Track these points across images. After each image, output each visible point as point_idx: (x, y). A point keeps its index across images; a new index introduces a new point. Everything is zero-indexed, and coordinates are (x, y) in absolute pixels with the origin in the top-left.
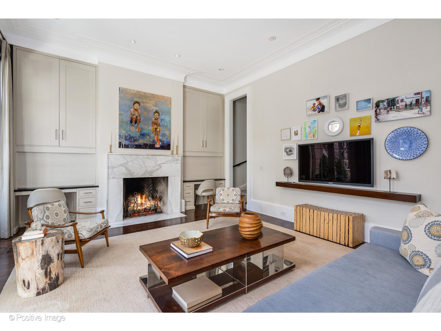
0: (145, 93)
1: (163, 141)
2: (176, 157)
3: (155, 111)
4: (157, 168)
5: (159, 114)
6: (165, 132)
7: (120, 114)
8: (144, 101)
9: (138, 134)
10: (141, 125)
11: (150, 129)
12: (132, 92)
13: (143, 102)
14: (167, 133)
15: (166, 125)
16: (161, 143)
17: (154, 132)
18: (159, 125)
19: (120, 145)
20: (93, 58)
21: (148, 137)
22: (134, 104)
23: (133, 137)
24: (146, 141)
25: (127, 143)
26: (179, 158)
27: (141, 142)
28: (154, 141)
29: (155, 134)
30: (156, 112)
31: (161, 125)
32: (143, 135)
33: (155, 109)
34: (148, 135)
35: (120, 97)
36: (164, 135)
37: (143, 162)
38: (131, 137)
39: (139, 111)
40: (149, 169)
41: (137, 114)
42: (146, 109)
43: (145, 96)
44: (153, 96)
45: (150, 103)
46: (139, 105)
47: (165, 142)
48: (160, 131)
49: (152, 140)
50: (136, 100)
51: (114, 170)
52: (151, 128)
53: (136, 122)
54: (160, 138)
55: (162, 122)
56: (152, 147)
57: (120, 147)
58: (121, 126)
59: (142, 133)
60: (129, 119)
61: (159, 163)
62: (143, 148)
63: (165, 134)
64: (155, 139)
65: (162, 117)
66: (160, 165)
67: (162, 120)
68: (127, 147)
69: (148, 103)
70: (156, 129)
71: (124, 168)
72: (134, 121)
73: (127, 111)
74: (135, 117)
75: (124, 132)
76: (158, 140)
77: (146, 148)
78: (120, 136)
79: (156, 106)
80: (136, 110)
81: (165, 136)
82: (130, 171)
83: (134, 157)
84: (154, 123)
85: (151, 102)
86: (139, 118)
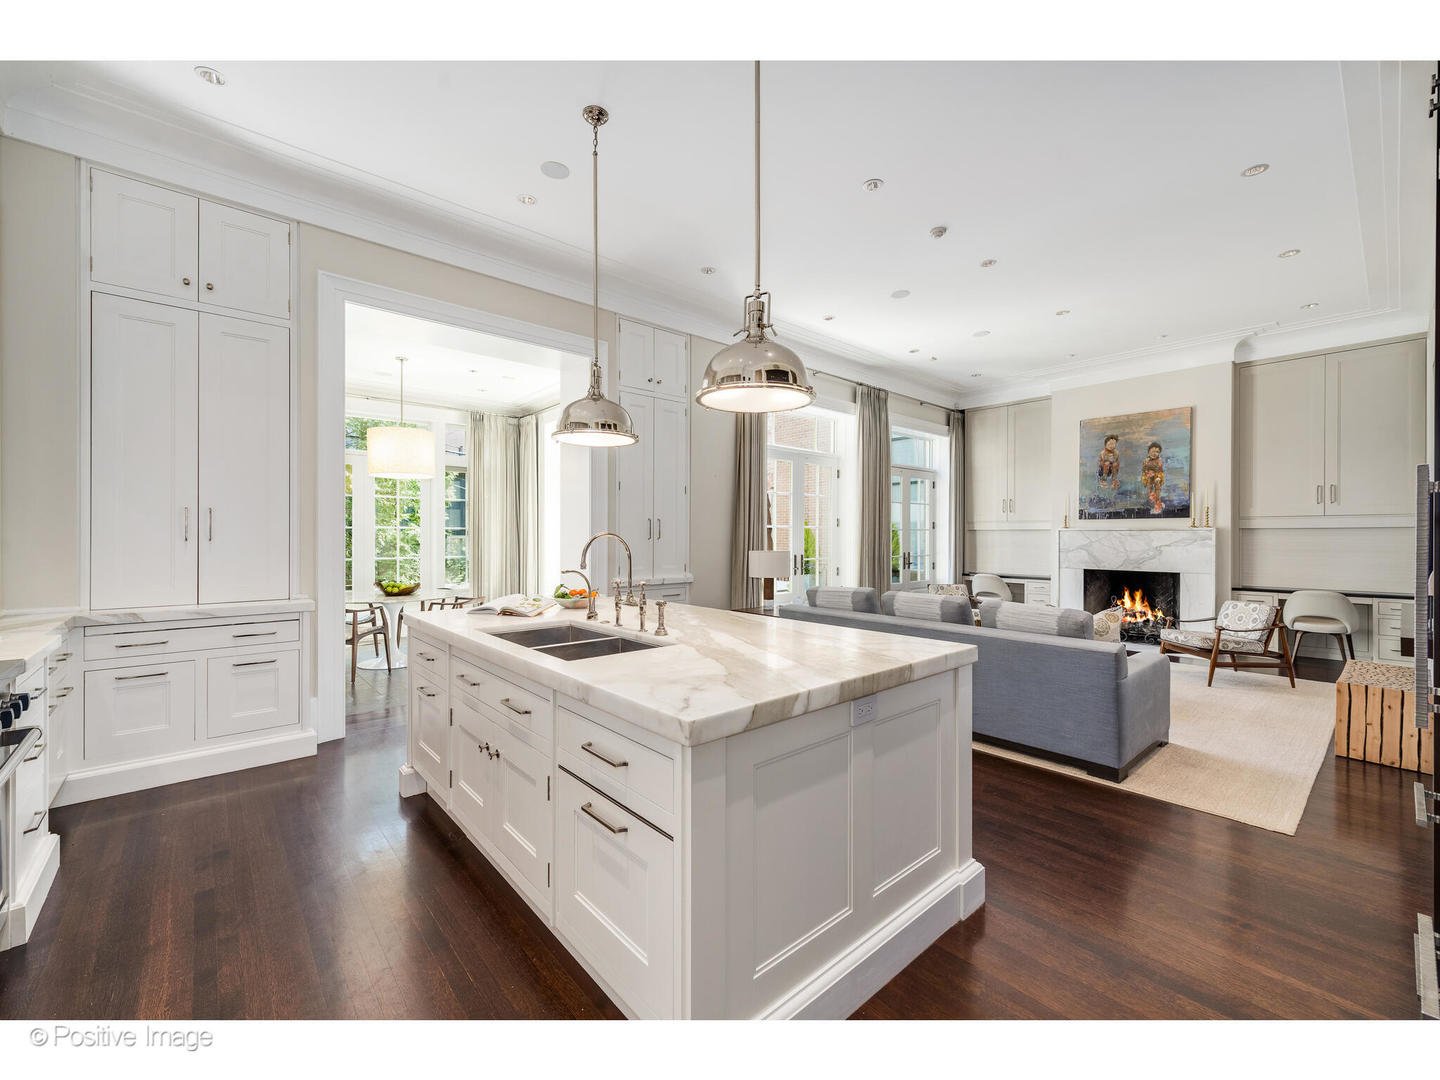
0: (1128, 416)
1: (1170, 501)
2: (1202, 531)
3: (1150, 443)
4: (1151, 553)
5: (1160, 449)
6: (1175, 482)
7: (1081, 465)
8: (1127, 430)
9: (1114, 493)
10: (1120, 476)
11: (1140, 480)
12: (1103, 421)
13: (1124, 434)
14: (1182, 482)
15: (1179, 466)
16: (1164, 505)
17: (1149, 486)
18: (1161, 470)
19: (1082, 515)
20: (1042, 389)
21: (1134, 497)
22: (1106, 442)
23: (1104, 500)
24: (1132, 503)
25: (1092, 510)
26: (1209, 533)
27: (1120, 507)
28: (1148, 502)
29: (1152, 488)
30: (1155, 445)
31: (1164, 468)
32: (1124, 494)
33: (1151, 439)
34: (1135, 492)
35: (1082, 437)
36: (1173, 488)
37: (1121, 542)
38: (1100, 500)
39: (1117, 452)
40: (1133, 556)
41: (1111, 458)
42: (1130, 445)
43: (1129, 422)
44: (1146, 416)
45: (1139, 432)
46: (1117, 440)
47: (1175, 503)
48: (1161, 481)
49: (1142, 501)
50: (1109, 433)
51: (1069, 554)
52: (1140, 478)
53: (1110, 472)
54: (1163, 494)
55: (1167, 462)
56: (1143, 513)
57: (1080, 518)
58: (1082, 484)
59: (1121, 490)
60: (1097, 469)
61: (1155, 544)
62: (1123, 517)
63: (1175, 486)
64: (1151, 498)
65: (1166, 452)
66: (1159, 550)
67: (1169, 458)
68: (1093, 516)
69: (1134, 433)
70: (1153, 479)
71: (1084, 553)
72: (1107, 471)
73: (1093, 457)
74: (1107, 463)
75: (1088, 492)
76: (1157, 499)
77: (1129, 517)
78: (1080, 499)
79: (1152, 435)
80: (1110, 452)
81: (1174, 491)
82: (1094, 557)
83: (1102, 535)
84: (1147, 468)
85: (1142, 429)
86: (1115, 464)
